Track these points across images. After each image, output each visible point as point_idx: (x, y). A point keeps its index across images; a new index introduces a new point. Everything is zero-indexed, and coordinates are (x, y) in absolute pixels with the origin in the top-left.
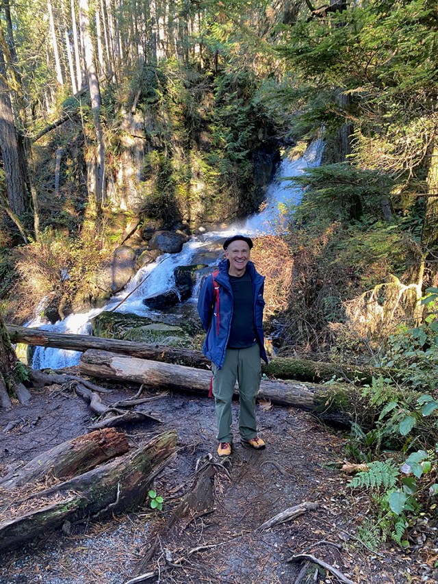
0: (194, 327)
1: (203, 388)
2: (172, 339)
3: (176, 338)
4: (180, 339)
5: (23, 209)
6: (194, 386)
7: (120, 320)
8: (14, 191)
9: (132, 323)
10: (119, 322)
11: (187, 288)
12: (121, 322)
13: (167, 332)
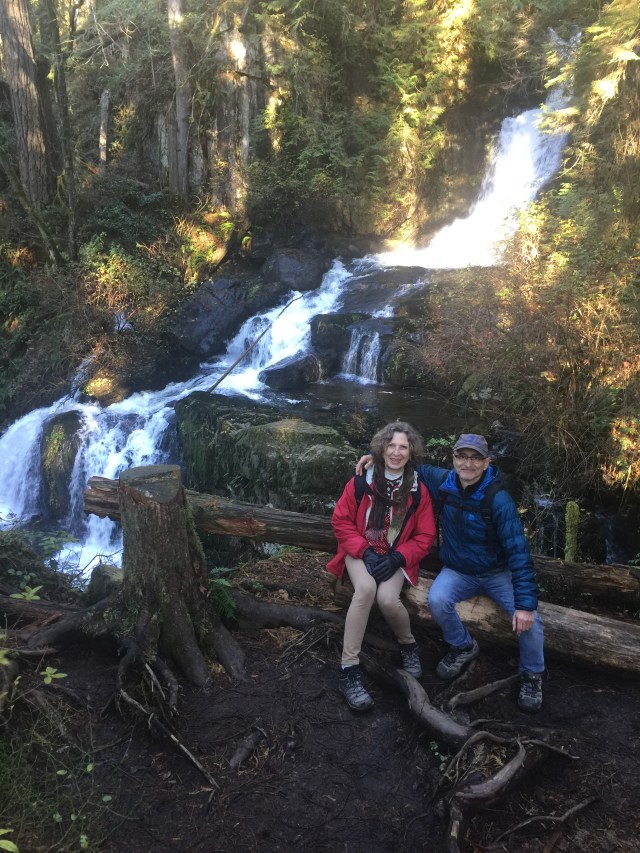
0: (356, 428)
1: (625, 666)
2: (320, 449)
3: (329, 449)
4: (335, 449)
5: (46, 199)
6: (605, 660)
7: (226, 409)
8: (31, 164)
9: (248, 417)
10: (225, 413)
11: (335, 355)
12: (228, 412)
13: (313, 436)
